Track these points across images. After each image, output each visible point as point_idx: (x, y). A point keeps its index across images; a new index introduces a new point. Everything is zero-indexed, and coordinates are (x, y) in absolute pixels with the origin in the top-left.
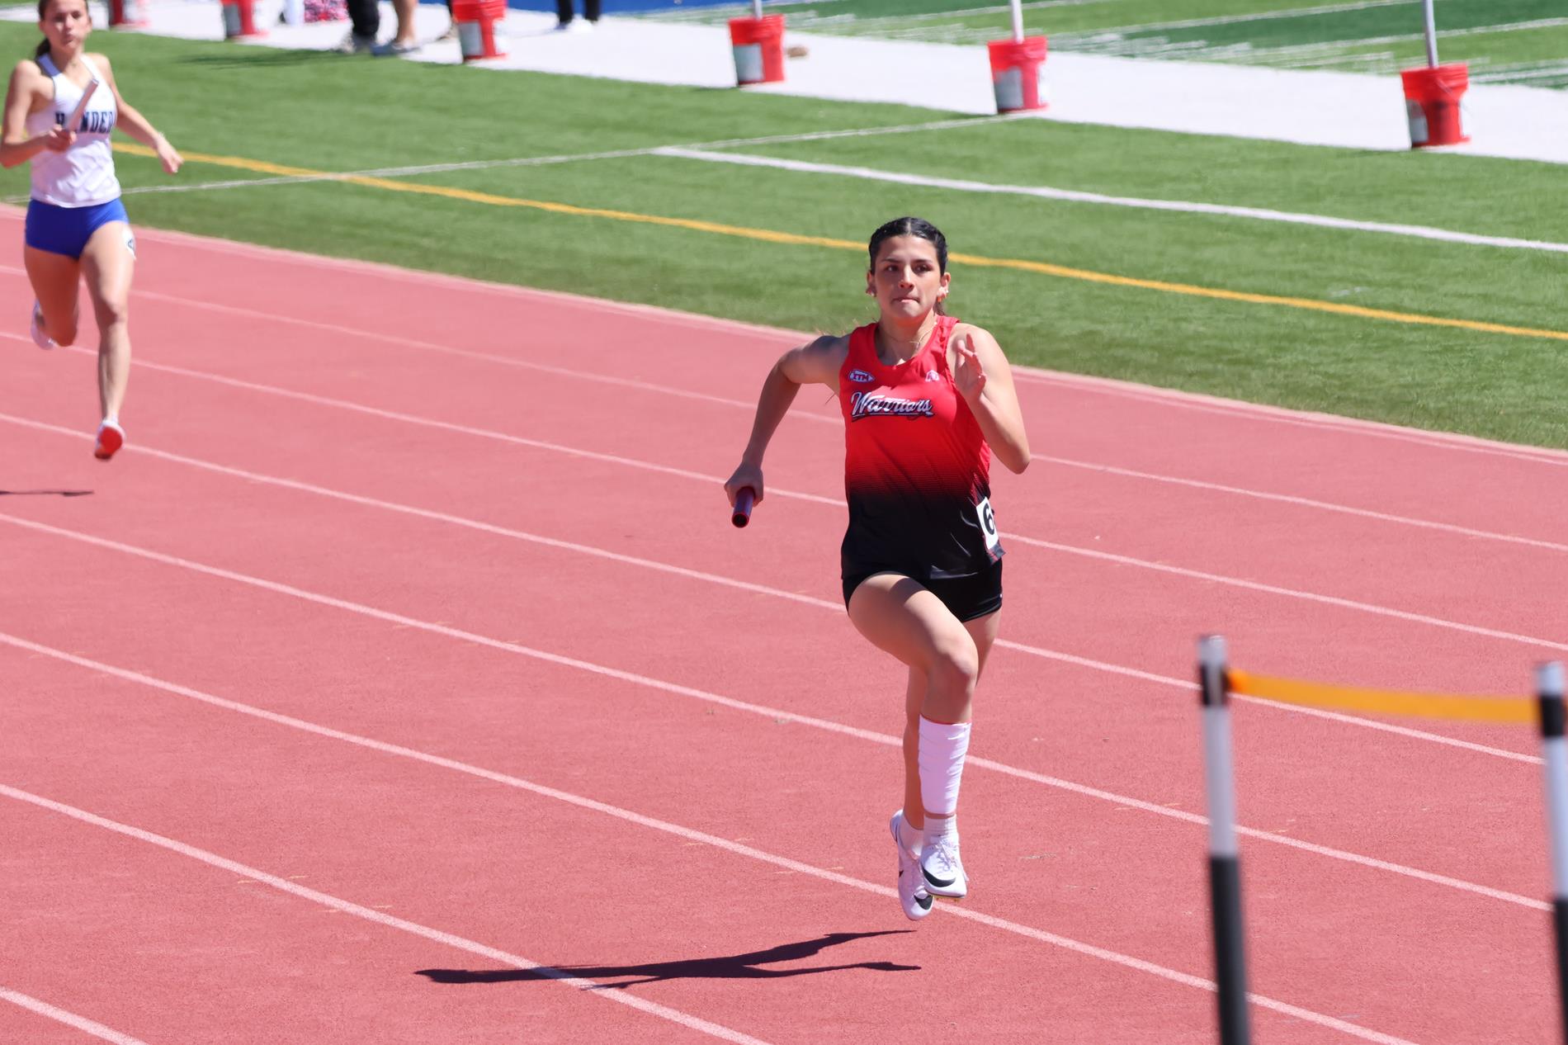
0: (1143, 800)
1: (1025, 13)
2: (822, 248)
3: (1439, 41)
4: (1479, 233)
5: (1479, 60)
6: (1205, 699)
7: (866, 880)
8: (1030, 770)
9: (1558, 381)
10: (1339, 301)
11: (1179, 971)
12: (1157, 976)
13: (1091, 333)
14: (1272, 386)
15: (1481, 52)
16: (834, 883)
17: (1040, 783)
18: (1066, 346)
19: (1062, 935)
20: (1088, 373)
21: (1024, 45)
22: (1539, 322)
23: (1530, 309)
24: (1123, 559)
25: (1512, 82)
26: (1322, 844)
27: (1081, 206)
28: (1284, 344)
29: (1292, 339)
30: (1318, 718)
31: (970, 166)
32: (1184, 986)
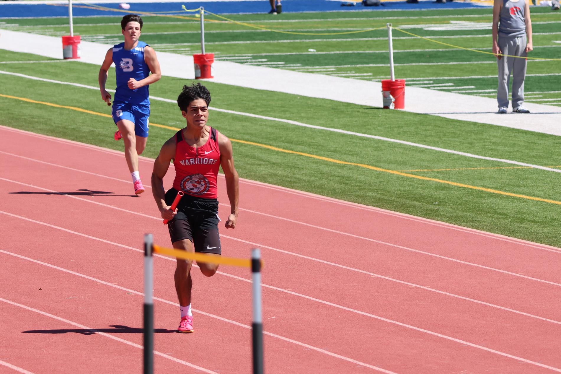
0: (105, 281)
1: (74, 27)
2: (6, 98)
3: (205, 45)
4: (216, 107)
5: (217, 53)
6: (146, 254)
7: (16, 302)
8: (70, 270)
9: (240, 156)
10: (171, 126)
11: (116, 336)
12: (109, 338)
13: (92, 131)
14: (150, 152)
15: (217, 50)
16: (6, 303)
17: (73, 274)
18: (84, 134)
19: (79, 323)
20: (91, 144)
21: (74, 38)
22: (234, 137)
23: (231, 132)
24: (101, 204)
25: (227, 60)
26: (162, 298)
27: (90, 90)
28: (154, 138)
29: (156, 137)
30: (162, 258)
31: (55, 76)
32: (117, 341)
